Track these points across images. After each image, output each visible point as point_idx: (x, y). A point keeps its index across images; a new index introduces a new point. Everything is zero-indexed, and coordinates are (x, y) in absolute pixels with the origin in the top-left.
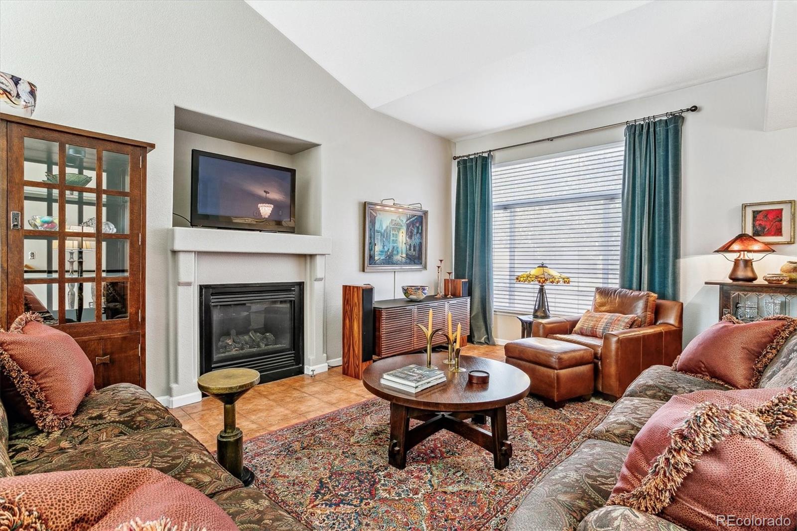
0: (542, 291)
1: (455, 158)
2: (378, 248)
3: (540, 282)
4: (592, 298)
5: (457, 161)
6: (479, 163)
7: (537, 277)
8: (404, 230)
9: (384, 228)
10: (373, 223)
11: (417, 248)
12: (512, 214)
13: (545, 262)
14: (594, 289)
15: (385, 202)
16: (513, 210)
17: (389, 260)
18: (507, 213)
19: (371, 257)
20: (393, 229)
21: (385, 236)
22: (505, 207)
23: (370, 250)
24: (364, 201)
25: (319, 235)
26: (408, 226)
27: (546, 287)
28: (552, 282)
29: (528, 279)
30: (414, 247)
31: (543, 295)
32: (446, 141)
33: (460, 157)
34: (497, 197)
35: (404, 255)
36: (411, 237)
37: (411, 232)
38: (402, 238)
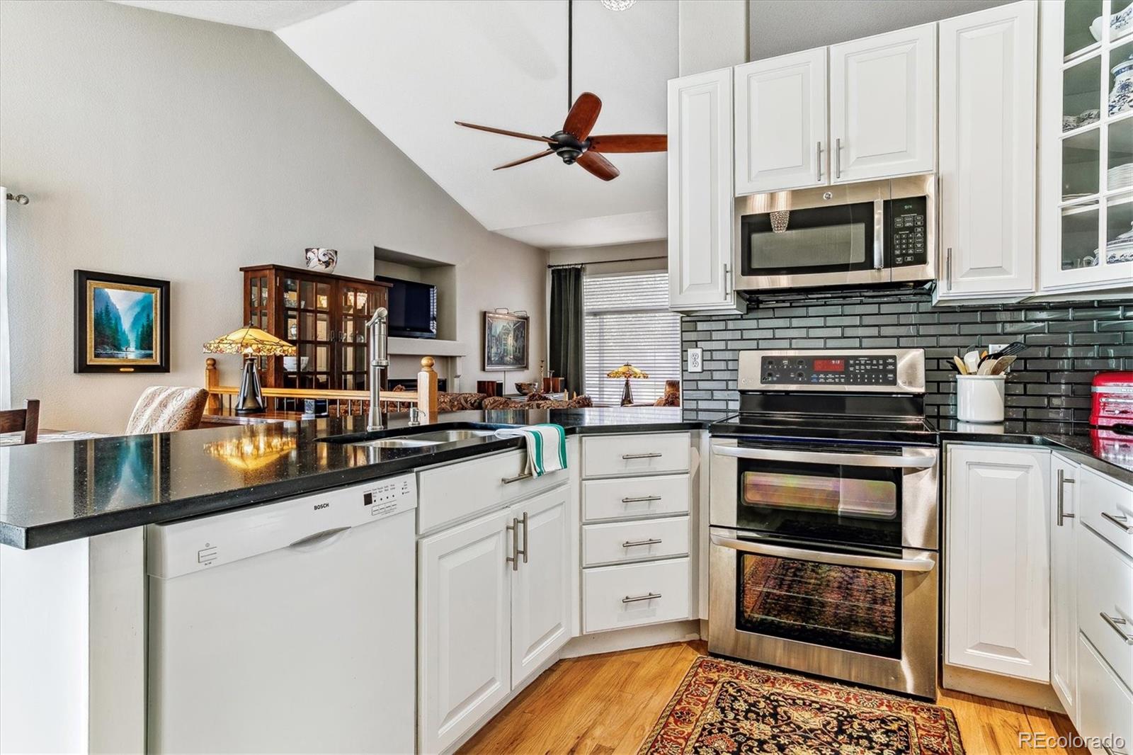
0: (627, 384)
1: (550, 267)
2: (494, 350)
3: (626, 377)
4: (664, 390)
5: (551, 269)
6: (573, 273)
7: (624, 373)
8: (511, 335)
9: (498, 332)
10: (490, 329)
11: (521, 350)
12: (601, 320)
13: (630, 362)
14: (665, 383)
15: (499, 311)
16: (602, 317)
17: (501, 361)
18: (597, 319)
19: (489, 358)
20: (504, 334)
21: (498, 339)
22: (595, 314)
23: (488, 352)
24: (484, 310)
25: (455, 340)
26: (515, 331)
27: (631, 383)
28: (635, 377)
29: (617, 375)
30: (519, 349)
31: (628, 389)
32: (542, 252)
33: (555, 266)
34: (588, 304)
35: (512, 357)
36: (516, 341)
37: (517, 336)
38: (510, 341)
